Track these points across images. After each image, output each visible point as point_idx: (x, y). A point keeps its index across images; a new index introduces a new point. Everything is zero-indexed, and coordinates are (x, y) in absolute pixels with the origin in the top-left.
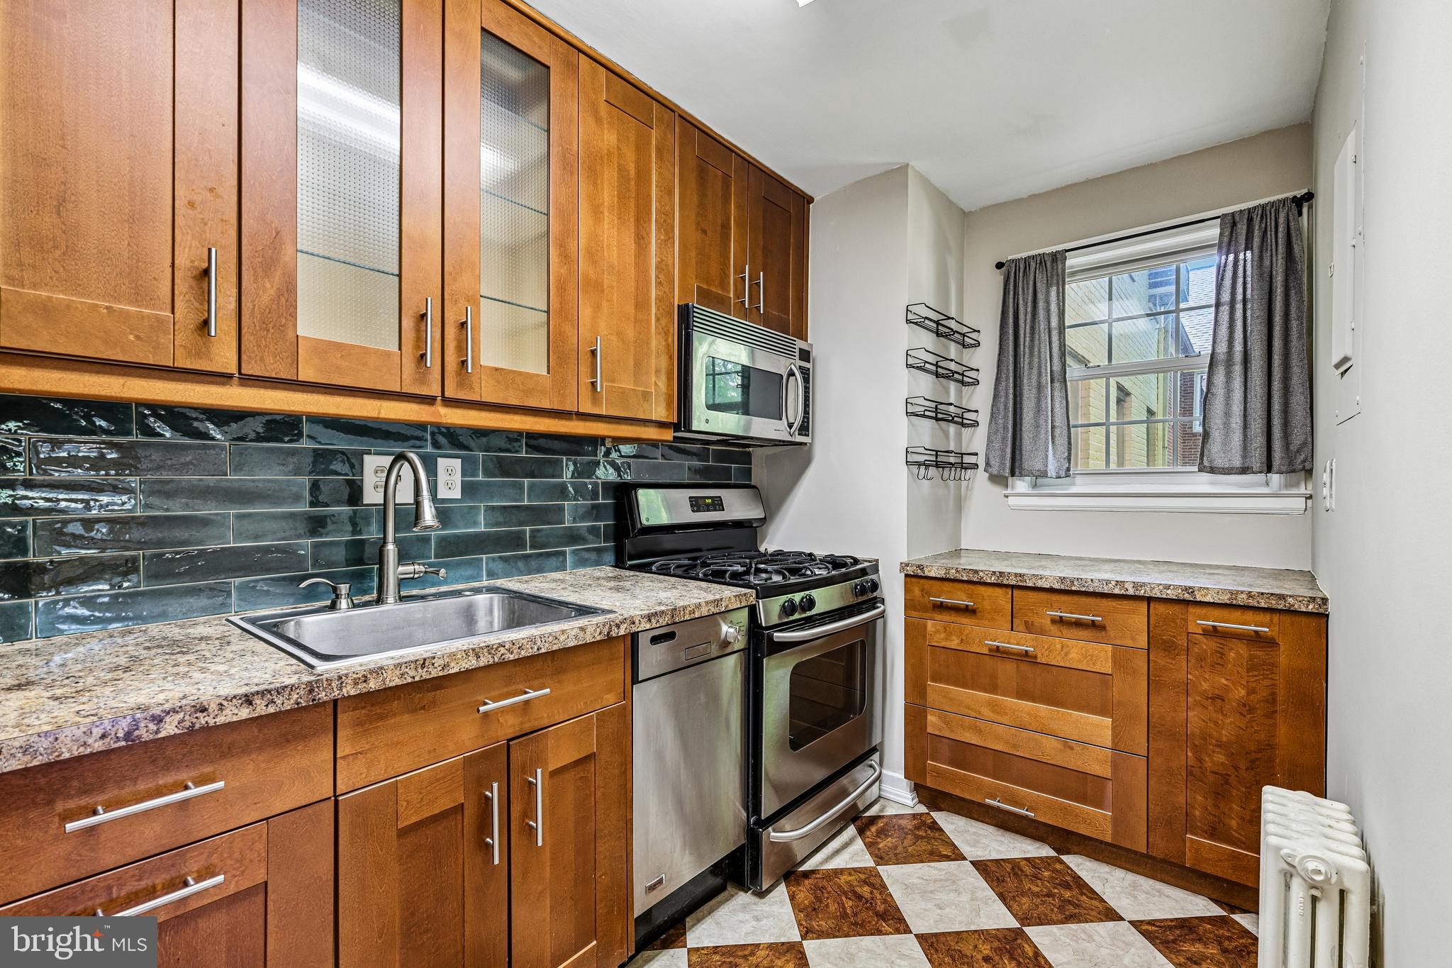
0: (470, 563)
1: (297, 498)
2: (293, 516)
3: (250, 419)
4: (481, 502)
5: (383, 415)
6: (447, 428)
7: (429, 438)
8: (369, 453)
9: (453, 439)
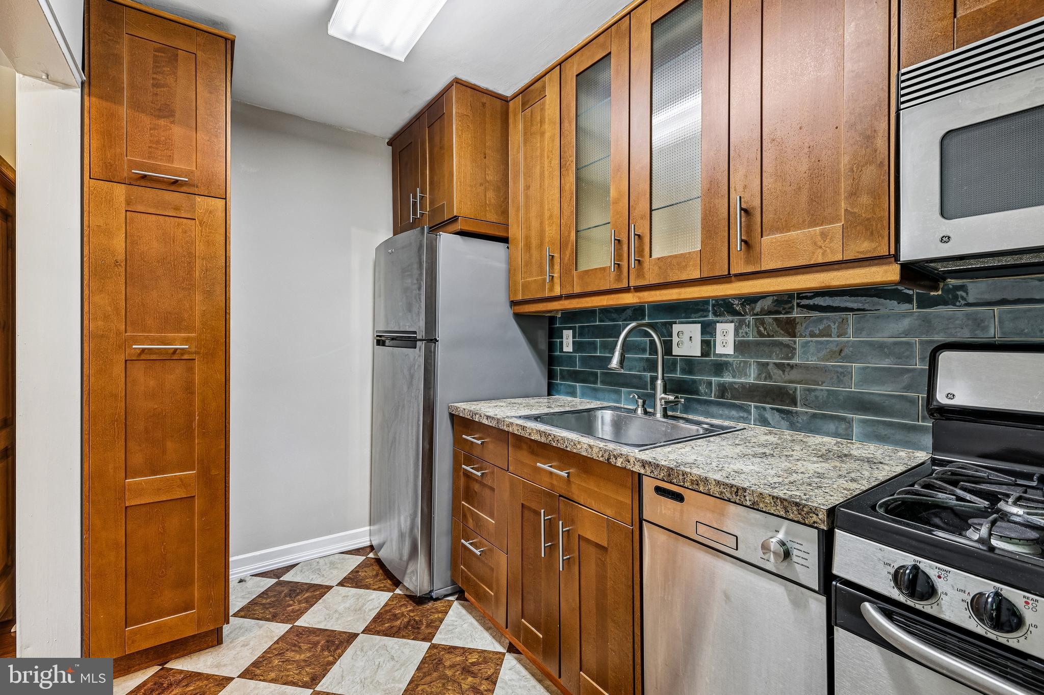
0: (741, 408)
1: (644, 351)
2: (642, 359)
3: (627, 310)
4: (752, 358)
5: (682, 297)
6: (724, 300)
7: (711, 309)
8: (675, 323)
9: (725, 307)
